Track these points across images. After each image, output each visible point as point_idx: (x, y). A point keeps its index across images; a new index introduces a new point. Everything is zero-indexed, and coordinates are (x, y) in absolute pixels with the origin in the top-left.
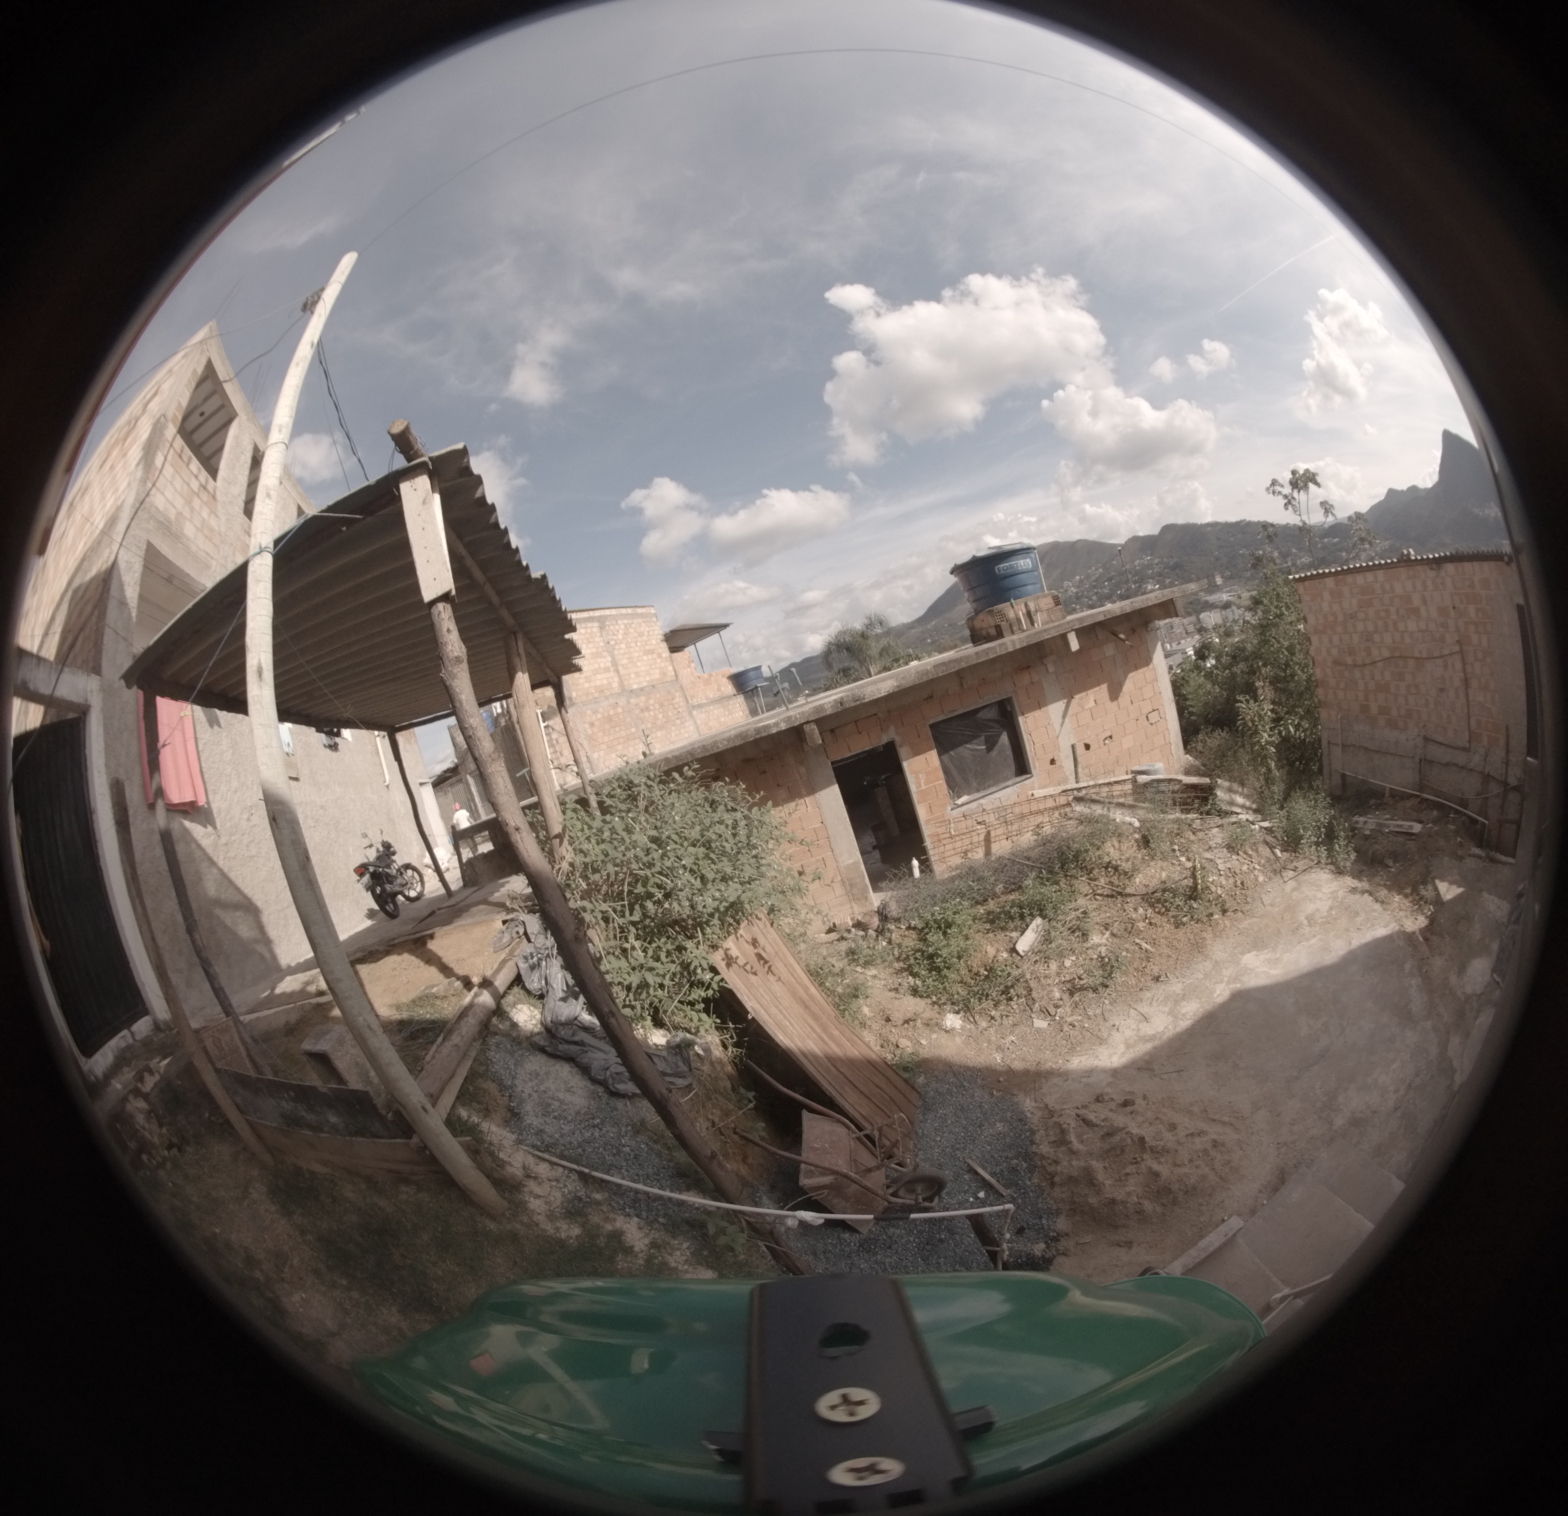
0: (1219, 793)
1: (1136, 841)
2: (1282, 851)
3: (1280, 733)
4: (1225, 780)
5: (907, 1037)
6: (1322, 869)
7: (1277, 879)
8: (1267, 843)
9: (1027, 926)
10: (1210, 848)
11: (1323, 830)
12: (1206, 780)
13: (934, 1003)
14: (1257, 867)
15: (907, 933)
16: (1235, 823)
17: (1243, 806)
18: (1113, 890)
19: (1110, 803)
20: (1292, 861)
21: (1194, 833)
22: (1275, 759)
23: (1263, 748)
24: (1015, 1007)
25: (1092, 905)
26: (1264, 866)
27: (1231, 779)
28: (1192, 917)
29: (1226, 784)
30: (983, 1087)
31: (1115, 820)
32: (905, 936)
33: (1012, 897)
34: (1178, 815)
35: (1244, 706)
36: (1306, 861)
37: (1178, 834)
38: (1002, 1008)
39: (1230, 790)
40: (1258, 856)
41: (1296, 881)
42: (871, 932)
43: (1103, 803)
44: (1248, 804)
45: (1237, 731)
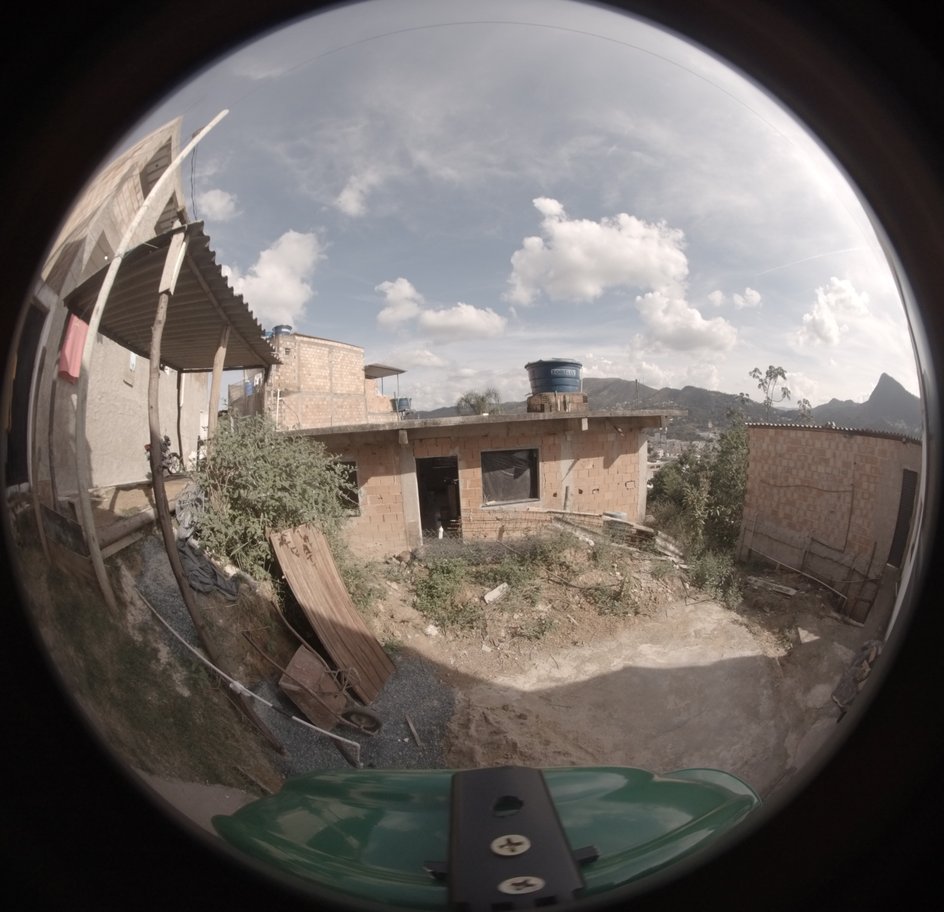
0: (658, 541)
1: (588, 554)
2: (690, 585)
3: (710, 513)
4: (664, 533)
5: (400, 630)
6: (716, 603)
7: (682, 603)
8: (681, 578)
9: (497, 586)
10: (640, 571)
11: (723, 579)
12: (652, 530)
13: (425, 616)
14: (669, 591)
15: (424, 570)
16: (663, 561)
17: (673, 552)
18: (562, 580)
19: (577, 526)
20: (696, 593)
21: (632, 560)
22: (703, 528)
23: (696, 520)
24: (474, 633)
25: (545, 586)
26: (674, 592)
27: (669, 534)
28: (612, 610)
29: (664, 536)
30: (436, 676)
31: (578, 538)
32: (422, 571)
33: (495, 567)
34: (624, 546)
35: (689, 491)
36: (706, 595)
37: (619, 558)
38: (465, 631)
39: (666, 540)
40: (672, 585)
41: (695, 606)
42: (403, 563)
43: (573, 525)
44: (677, 551)
45: (681, 504)
